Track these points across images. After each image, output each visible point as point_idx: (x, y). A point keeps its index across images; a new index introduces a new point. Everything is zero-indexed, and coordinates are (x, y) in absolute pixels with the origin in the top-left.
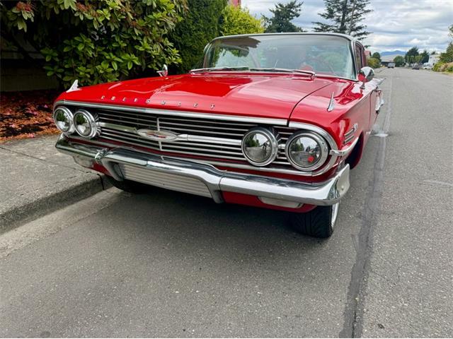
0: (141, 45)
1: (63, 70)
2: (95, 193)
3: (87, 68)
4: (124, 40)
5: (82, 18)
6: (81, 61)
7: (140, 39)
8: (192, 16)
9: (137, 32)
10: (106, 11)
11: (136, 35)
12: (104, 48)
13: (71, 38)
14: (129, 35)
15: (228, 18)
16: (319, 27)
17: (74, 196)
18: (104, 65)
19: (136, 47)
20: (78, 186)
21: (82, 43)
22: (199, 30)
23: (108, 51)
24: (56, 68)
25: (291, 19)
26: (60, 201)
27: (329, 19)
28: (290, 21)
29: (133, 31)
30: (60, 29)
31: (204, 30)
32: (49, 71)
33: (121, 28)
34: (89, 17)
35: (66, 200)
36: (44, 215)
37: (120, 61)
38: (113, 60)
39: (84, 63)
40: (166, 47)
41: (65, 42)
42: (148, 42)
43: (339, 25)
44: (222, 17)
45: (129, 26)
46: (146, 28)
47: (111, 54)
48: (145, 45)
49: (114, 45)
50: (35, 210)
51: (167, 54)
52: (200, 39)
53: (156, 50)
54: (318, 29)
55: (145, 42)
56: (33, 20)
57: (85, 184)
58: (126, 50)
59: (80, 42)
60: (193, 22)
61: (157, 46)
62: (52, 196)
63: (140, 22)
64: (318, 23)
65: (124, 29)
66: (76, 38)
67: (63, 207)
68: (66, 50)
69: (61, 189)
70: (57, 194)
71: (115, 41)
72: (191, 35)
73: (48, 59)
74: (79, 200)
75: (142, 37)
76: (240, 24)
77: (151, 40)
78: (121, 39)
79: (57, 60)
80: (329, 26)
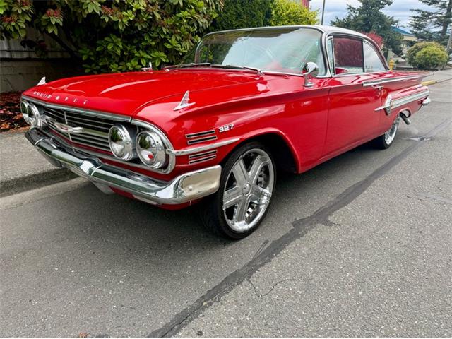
0: (169, 43)
1: (99, 67)
3: (119, 66)
4: (154, 39)
5: (107, 20)
6: (114, 59)
7: (168, 37)
8: (236, 12)
9: (165, 31)
10: (130, 12)
11: (164, 34)
12: (134, 47)
13: (102, 38)
14: (158, 33)
16: (419, 15)
17: (52, 178)
18: (134, 63)
19: (165, 44)
21: (113, 42)
23: (138, 49)
24: (93, 65)
25: (381, 8)
26: (37, 181)
27: (431, 6)
28: (381, 11)
29: (162, 30)
30: (98, 30)
32: (86, 68)
33: (150, 27)
34: (114, 19)
37: (150, 57)
38: (143, 57)
39: (117, 61)
41: (98, 42)
42: (176, 39)
43: (445, 11)
44: (270, 11)
45: (158, 25)
46: (173, 27)
47: (141, 52)
48: (173, 42)
49: (143, 44)
53: (185, 48)
54: (418, 17)
55: (173, 39)
56: (61, 24)
59: (110, 42)
60: (237, 18)
61: (186, 43)
62: (30, 177)
63: (169, 21)
64: (418, 11)
65: (153, 28)
66: (106, 39)
68: (98, 49)
70: (34, 175)
71: (144, 40)
73: (84, 58)
75: (171, 35)
77: (178, 38)
78: (150, 37)
79: (93, 58)
80: (432, 14)
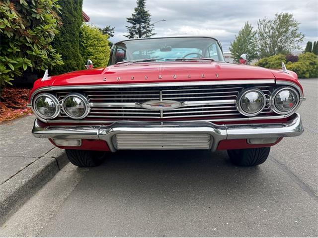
0: (32, 51)
2: (55, 175)
4: (17, 47)
7: (31, 46)
9: (28, 40)
10: (6, 20)
11: (28, 42)
14: (21, 42)
15: (85, 33)
17: (42, 181)
19: (28, 52)
20: (42, 171)
22: (66, 41)
23: (3, 55)
26: (33, 187)
29: (25, 39)
31: (70, 41)
33: (15, 35)
35: (36, 185)
36: (23, 204)
37: (16, 62)
38: (9, 62)
40: (51, 52)
42: (38, 48)
45: (21, 35)
47: (6, 58)
48: (36, 51)
49: (9, 50)
50: (16, 201)
51: (53, 58)
52: (69, 48)
53: (44, 55)
55: (36, 48)
57: (47, 167)
58: (17, 55)
61: (44, 52)
62: (26, 184)
63: (30, 32)
65: (17, 37)
67: (35, 192)
69: (31, 176)
70: (29, 181)
71: (9, 47)
72: (61, 45)
74: (46, 183)
75: (33, 44)
76: (95, 38)
77: (40, 47)
78: (15, 45)
